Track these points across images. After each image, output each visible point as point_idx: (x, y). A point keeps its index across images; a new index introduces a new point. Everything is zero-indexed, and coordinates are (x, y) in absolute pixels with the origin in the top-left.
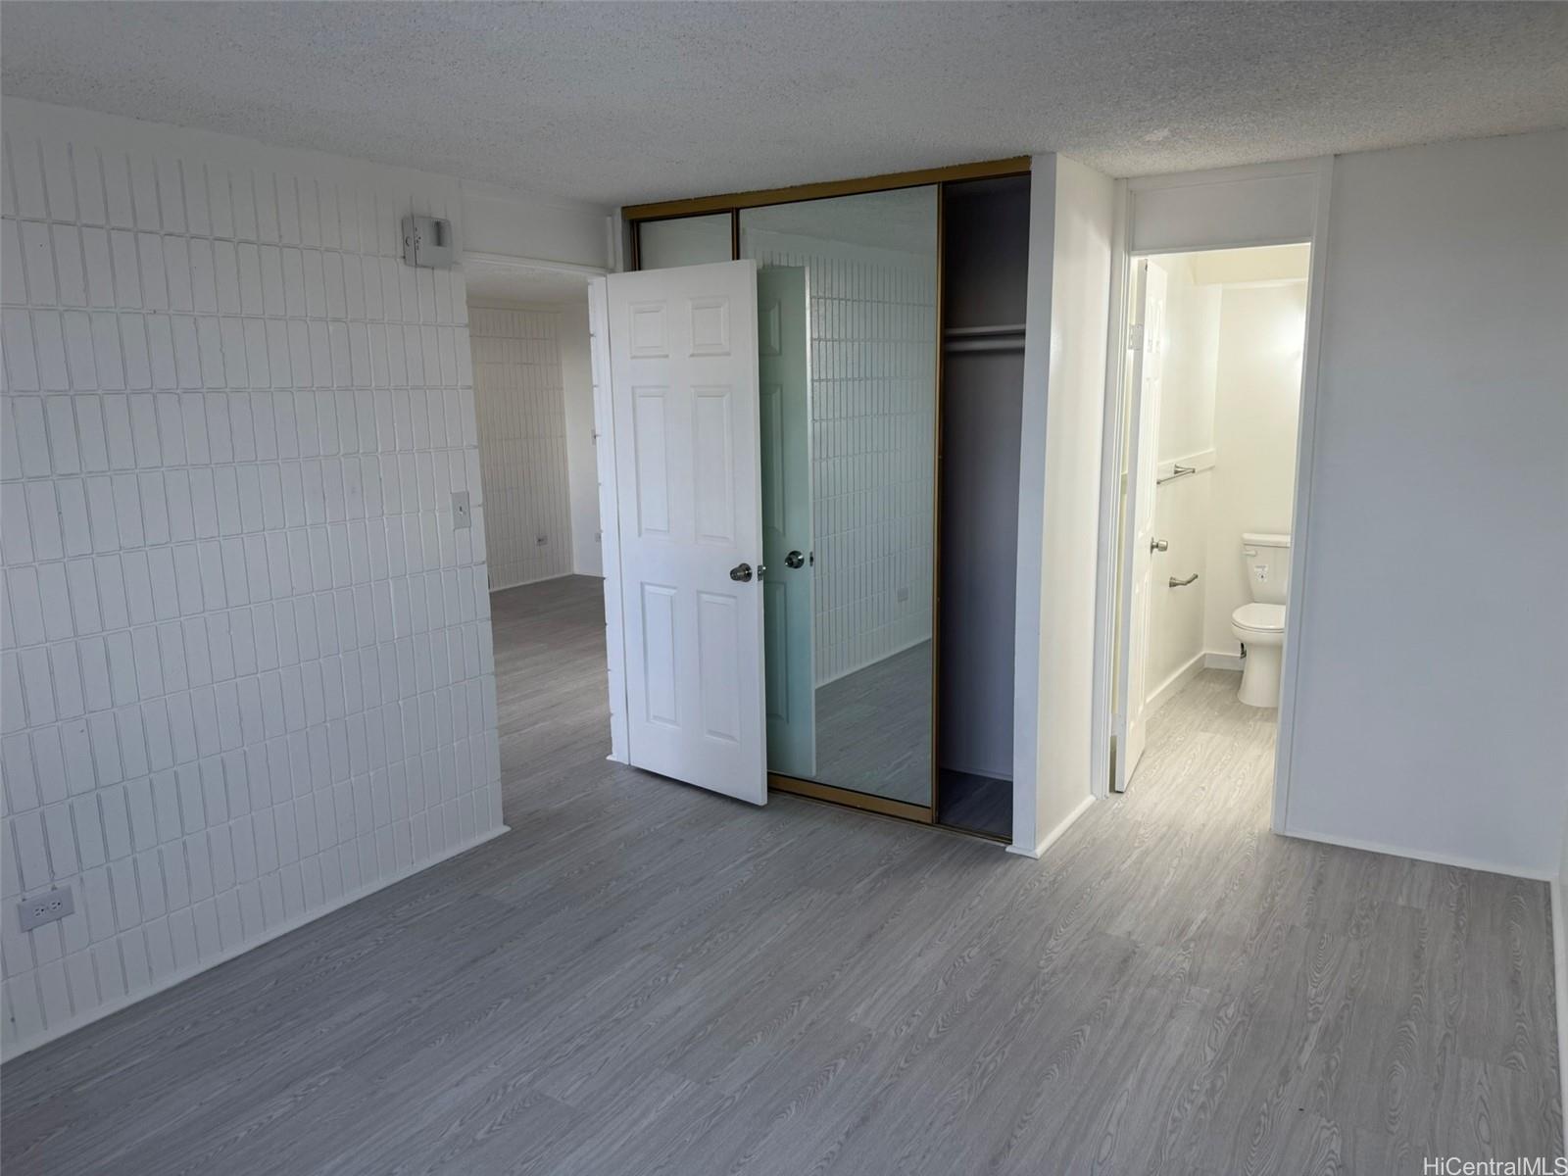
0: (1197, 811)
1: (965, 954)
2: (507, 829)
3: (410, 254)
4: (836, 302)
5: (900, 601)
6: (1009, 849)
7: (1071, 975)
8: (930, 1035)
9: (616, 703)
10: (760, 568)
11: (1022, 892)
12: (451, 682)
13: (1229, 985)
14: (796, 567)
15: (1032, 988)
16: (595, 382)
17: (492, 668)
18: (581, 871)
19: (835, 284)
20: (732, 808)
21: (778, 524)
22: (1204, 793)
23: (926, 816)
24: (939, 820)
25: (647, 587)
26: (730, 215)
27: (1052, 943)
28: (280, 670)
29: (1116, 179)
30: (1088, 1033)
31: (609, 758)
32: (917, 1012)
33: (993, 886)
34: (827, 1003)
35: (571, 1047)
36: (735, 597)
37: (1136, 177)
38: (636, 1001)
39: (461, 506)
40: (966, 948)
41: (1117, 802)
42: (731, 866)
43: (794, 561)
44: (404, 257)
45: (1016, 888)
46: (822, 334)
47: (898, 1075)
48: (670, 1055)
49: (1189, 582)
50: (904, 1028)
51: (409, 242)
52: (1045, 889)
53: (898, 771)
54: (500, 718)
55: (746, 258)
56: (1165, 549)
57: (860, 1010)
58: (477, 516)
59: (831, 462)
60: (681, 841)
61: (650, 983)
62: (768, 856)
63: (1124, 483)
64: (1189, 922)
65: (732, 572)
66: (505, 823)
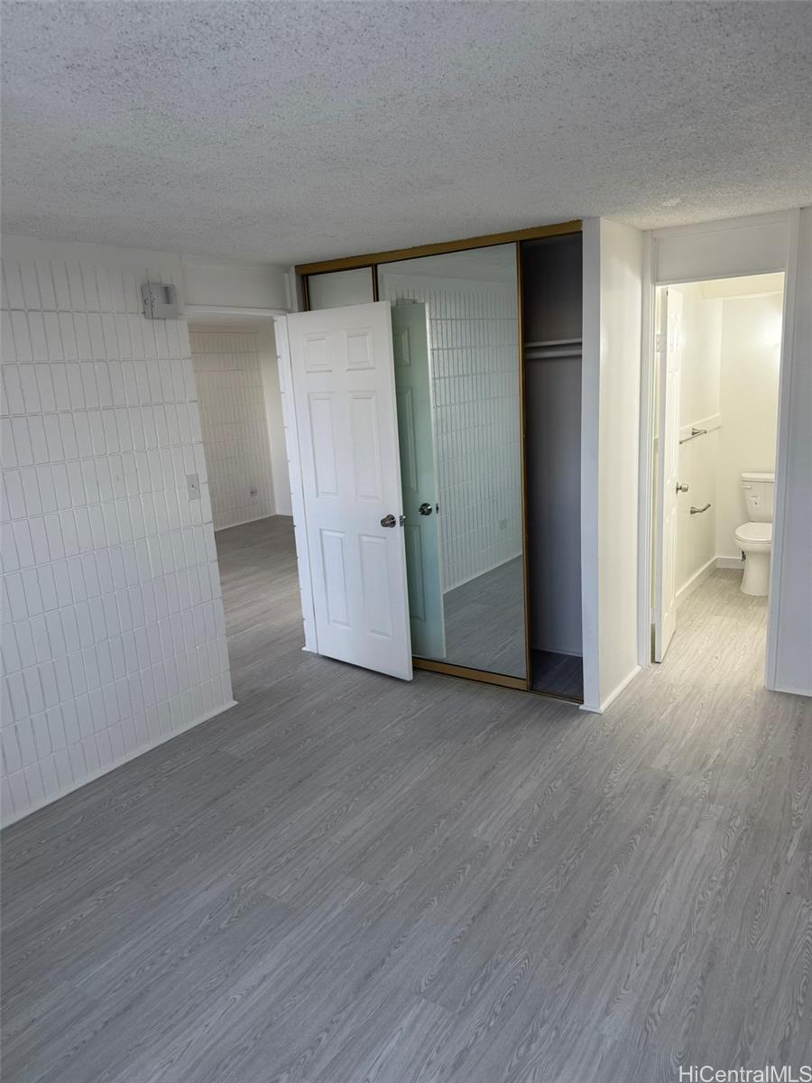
0: (712, 675)
1: (552, 785)
2: (236, 703)
3: (148, 312)
4: (449, 322)
5: (502, 529)
6: (581, 707)
7: (626, 799)
8: (529, 845)
9: (306, 611)
10: (401, 517)
11: (591, 738)
12: (192, 604)
13: (736, 803)
14: (427, 514)
15: (599, 809)
16: (282, 390)
17: (220, 595)
18: (287, 732)
19: (448, 310)
20: (388, 683)
21: (413, 485)
22: (717, 661)
23: (523, 685)
24: (532, 688)
25: (325, 533)
26: (370, 268)
27: (612, 776)
28: (75, 605)
29: (644, 231)
30: (638, 841)
31: (304, 649)
32: (520, 829)
33: (572, 735)
34: (457, 823)
35: (283, 860)
36: (385, 538)
37: (658, 229)
38: (327, 826)
39: (193, 485)
40: (553, 781)
41: (656, 670)
42: (389, 725)
43: (425, 510)
44: (144, 313)
45: (587, 736)
46: (440, 345)
47: (507, 875)
48: (350, 864)
49: (704, 510)
50: (511, 840)
51: (147, 302)
52: (607, 736)
53: (502, 653)
54: (227, 623)
55: (383, 300)
56: (686, 490)
57: (480, 829)
58: (205, 490)
59: (449, 435)
60: (355, 708)
61: (336, 812)
62: (414, 717)
63: (656, 444)
64: (708, 757)
65: (382, 521)
66: (234, 699)
